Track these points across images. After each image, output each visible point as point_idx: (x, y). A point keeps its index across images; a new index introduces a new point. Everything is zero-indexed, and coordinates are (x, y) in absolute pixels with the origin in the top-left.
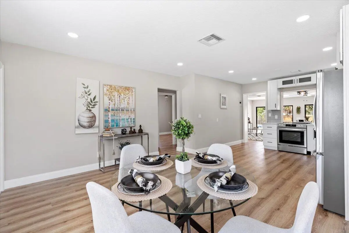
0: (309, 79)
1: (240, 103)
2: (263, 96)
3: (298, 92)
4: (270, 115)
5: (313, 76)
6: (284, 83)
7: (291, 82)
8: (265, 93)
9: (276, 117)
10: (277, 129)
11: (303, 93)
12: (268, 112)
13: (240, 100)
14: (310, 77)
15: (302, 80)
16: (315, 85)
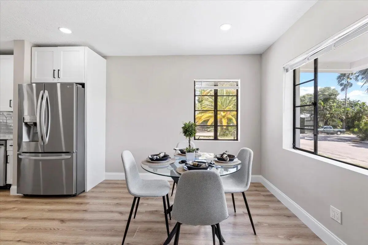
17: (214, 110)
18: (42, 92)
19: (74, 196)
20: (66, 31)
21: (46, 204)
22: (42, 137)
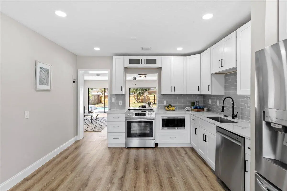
0: (154, 61)
1: (74, 82)
2: (104, 75)
3: (139, 75)
4: (113, 100)
5: (158, 58)
6: (131, 61)
7: (138, 61)
8: (107, 72)
9: (120, 102)
10: (125, 120)
11: (143, 76)
12: (111, 96)
13: (74, 78)
14: (156, 59)
15: (148, 61)
16: (160, 68)
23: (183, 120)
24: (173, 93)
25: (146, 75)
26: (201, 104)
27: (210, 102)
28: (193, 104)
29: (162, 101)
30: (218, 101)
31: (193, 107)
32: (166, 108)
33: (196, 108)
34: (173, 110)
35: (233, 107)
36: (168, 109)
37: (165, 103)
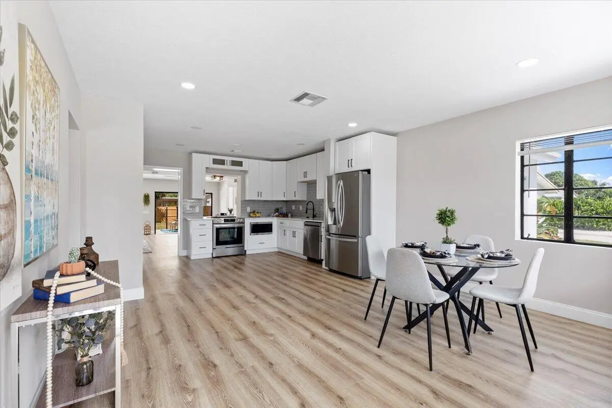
0: (240, 164)
5: (244, 161)
7: (222, 162)
9: (197, 209)
10: (213, 227)
11: (218, 178)
14: (242, 162)
15: (234, 163)
16: (246, 172)
17: (565, 188)
18: (339, 181)
19: (360, 278)
20: (353, 125)
21: (340, 278)
22: (339, 221)
23: (271, 225)
24: (260, 199)
25: (222, 177)
26: (284, 211)
27: (293, 207)
28: (277, 210)
29: (246, 207)
30: (301, 207)
31: (277, 214)
32: (252, 215)
33: (281, 214)
34: (259, 217)
35: (313, 209)
36: (254, 216)
37: (249, 209)
